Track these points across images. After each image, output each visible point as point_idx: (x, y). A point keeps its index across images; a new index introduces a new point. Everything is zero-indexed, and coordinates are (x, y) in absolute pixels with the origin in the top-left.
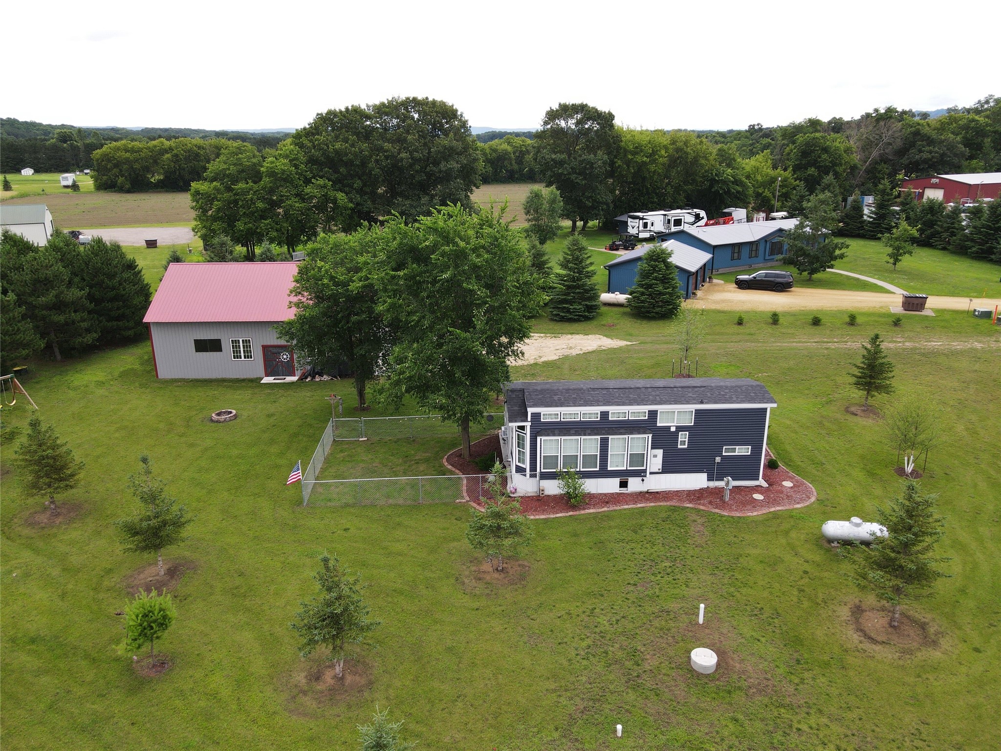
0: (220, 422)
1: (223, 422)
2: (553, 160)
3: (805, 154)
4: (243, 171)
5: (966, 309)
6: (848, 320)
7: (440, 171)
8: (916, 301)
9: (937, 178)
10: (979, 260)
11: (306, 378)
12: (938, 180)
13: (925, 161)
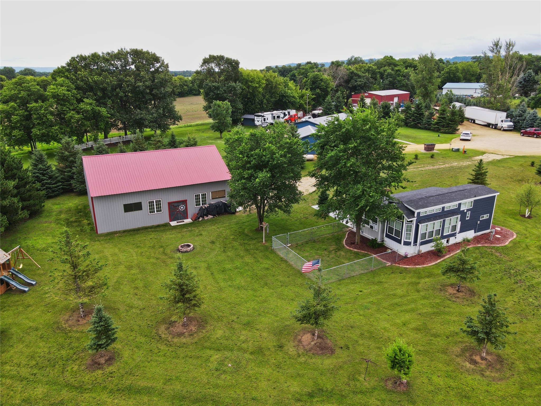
0: (188, 252)
1: (190, 251)
2: (213, 86)
3: (314, 83)
4: (31, 95)
5: (449, 148)
6: (414, 157)
7: (161, 93)
8: (431, 147)
9: (367, 93)
10: (414, 128)
11: (199, 218)
12: (368, 94)
13: (359, 86)
